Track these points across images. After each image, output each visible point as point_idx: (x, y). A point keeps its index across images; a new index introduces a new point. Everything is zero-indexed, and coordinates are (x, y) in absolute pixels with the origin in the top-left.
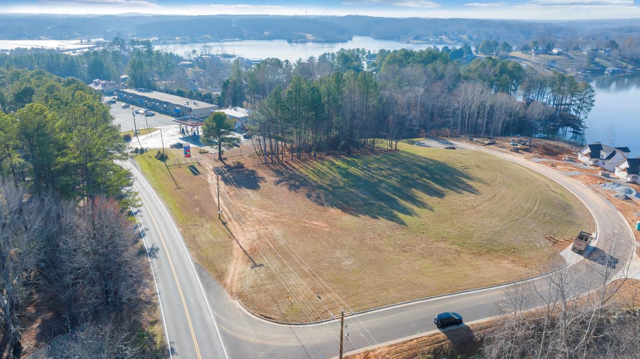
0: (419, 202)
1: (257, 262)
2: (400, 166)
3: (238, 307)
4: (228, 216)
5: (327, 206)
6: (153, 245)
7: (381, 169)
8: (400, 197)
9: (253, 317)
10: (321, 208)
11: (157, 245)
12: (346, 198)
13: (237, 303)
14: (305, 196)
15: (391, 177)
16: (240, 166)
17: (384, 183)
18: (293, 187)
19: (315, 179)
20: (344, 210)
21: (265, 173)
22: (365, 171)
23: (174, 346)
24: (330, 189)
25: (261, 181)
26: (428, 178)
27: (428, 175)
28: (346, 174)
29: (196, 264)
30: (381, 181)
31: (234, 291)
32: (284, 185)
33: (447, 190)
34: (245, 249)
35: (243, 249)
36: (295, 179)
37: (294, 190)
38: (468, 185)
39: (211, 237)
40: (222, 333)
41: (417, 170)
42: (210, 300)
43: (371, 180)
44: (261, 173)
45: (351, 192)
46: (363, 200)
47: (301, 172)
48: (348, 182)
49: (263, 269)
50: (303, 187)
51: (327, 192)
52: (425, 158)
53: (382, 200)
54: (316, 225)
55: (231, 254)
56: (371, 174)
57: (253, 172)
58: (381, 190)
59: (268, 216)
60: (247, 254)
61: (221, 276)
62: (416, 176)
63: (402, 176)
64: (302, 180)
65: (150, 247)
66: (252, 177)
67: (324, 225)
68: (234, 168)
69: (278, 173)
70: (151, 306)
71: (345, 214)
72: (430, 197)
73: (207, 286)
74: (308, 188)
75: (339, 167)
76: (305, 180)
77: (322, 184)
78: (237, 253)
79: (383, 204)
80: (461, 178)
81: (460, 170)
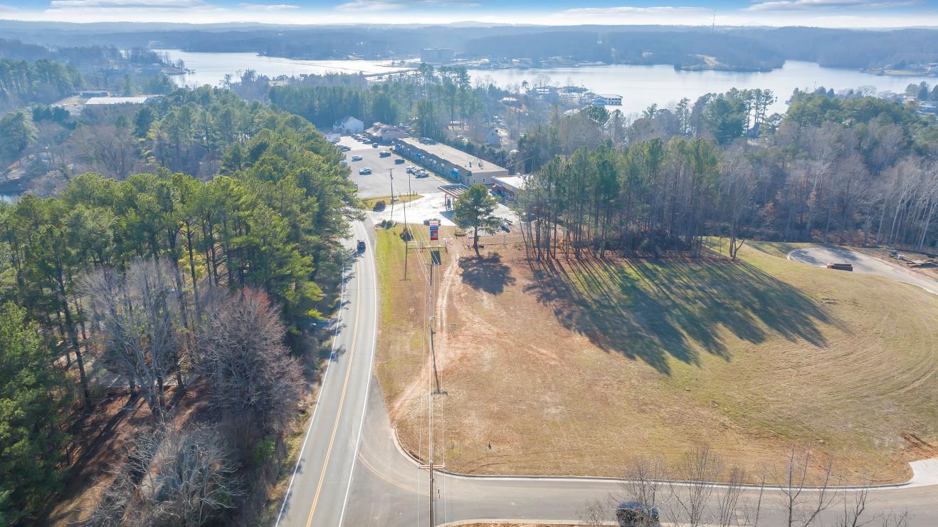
0: (715, 344)
1: (442, 389)
2: (722, 287)
3: (390, 437)
4: (441, 324)
5: (574, 331)
6: (341, 347)
7: (689, 287)
8: (690, 333)
9: (402, 452)
10: (564, 331)
11: (346, 347)
12: (607, 323)
13: (393, 433)
14: (553, 312)
15: (697, 301)
16: (495, 259)
17: (679, 308)
18: (545, 297)
19: (581, 289)
20: (594, 339)
21: (520, 273)
22: (662, 287)
23: (303, 464)
24: (594, 307)
25: (509, 284)
26: (754, 311)
27: (757, 306)
28: (630, 288)
29: (373, 377)
30: (675, 305)
31: (396, 419)
32: (534, 293)
33: (775, 332)
34: (438, 370)
35: (435, 368)
36: (555, 286)
37: (544, 302)
38: (815, 330)
39: (408, 347)
40: (359, 463)
41: (745, 295)
42: (365, 422)
43: (661, 302)
44: (515, 272)
45: (621, 316)
46: (632, 329)
47: (568, 276)
48: (626, 300)
49: (443, 398)
50: (557, 299)
51: (586, 311)
52: (772, 279)
53: (659, 334)
54: (542, 354)
55: (418, 374)
56: (668, 293)
57: (506, 269)
58: (668, 318)
59: (490, 332)
60: (436, 375)
61: (392, 397)
62: (738, 304)
63: (716, 301)
64: (564, 289)
65: (337, 348)
66: (501, 276)
67: (554, 356)
68: (487, 260)
69: (538, 274)
70: (304, 415)
71: (591, 344)
72: (739, 339)
73: (371, 405)
74: (564, 302)
75: (626, 277)
76: (568, 289)
77: (587, 299)
78: (427, 373)
79: (656, 340)
80: (811, 318)
81: (818, 304)
